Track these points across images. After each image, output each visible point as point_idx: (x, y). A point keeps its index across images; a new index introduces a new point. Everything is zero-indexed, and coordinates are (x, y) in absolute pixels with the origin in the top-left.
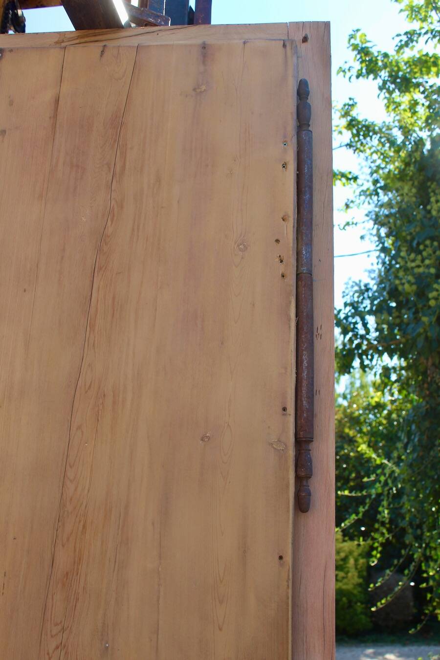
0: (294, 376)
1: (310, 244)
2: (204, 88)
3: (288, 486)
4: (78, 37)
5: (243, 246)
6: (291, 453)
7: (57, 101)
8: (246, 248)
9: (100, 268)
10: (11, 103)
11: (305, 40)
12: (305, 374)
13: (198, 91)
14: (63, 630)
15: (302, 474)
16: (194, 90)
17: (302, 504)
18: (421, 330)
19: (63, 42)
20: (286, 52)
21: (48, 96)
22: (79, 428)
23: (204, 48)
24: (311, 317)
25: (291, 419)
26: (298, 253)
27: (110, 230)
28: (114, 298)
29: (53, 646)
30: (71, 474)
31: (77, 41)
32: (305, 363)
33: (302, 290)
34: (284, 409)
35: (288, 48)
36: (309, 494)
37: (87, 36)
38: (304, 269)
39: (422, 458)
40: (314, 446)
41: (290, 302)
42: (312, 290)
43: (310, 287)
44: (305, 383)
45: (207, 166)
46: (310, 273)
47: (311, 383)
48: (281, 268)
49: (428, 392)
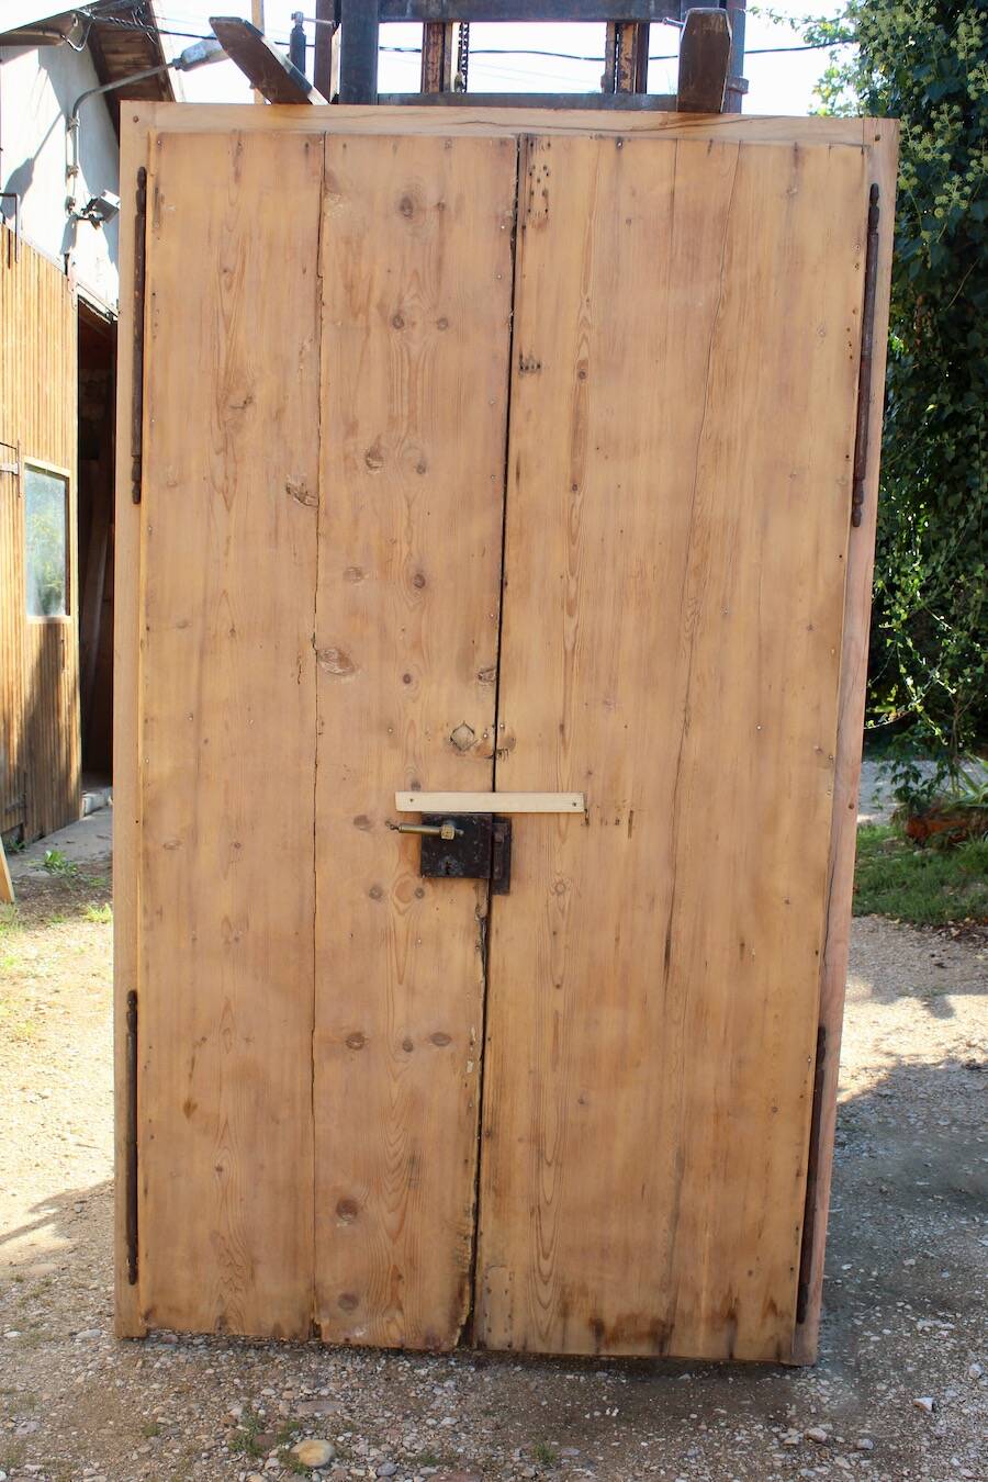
0: (855, 433)
2: (795, 190)
3: (847, 509)
4: (680, 120)
5: (824, 333)
6: (851, 487)
7: (673, 194)
8: (825, 335)
9: (714, 347)
10: (634, 194)
11: (877, 139)
12: (862, 432)
13: (790, 194)
14: (696, 603)
15: (857, 501)
16: (788, 191)
17: (855, 521)
18: (919, 252)
19: (667, 124)
20: (863, 159)
21: (664, 188)
22: (703, 466)
23: (796, 150)
24: (868, 389)
25: (852, 463)
26: (863, 340)
27: (721, 315)
28: (726, 370)
29: (689, 613)
30: (698, 499)
32: (863, 423)
33: (864, 369)
34: (847, 457)
35: (866, 154)
36: (860, 515)
37: (689, 119)
38: (866, 353)
39: (900, 442)
40: (864, 482)
41: (854, 379)
42: (870, 368)
43: (869, 366)
44: (862, 438)
45: (797, 263)
46: (870, 354)
47: (866, 435)
48: (850, 352)
49: (919, 341)
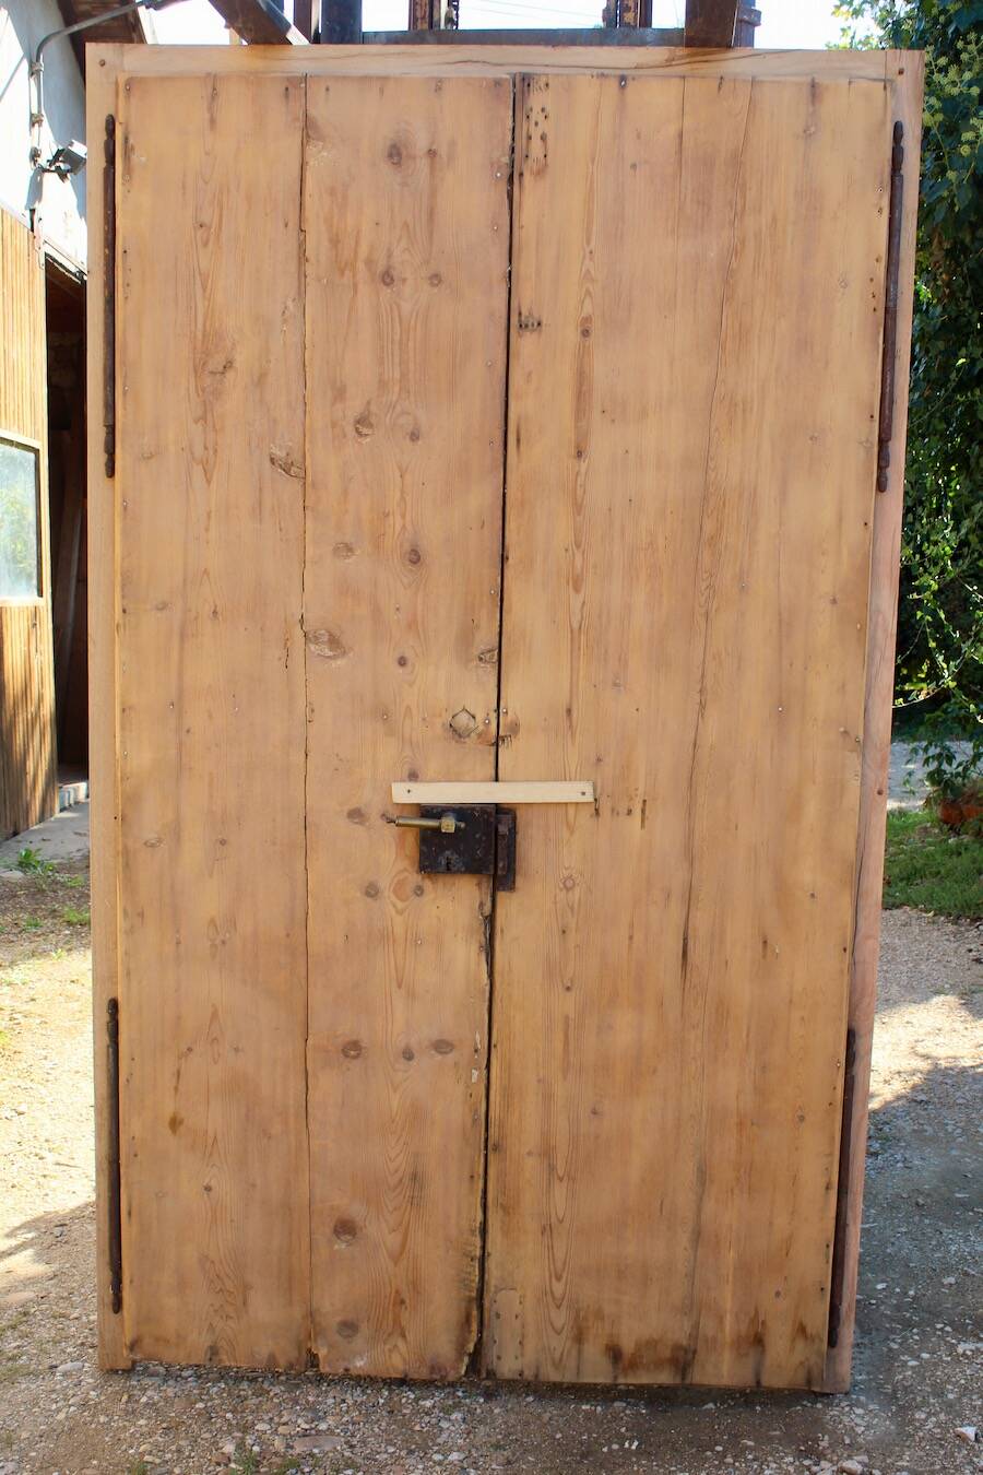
0: (880, 391)
1: (896, 283)
2: (813, 129)
3: (872, 473)
4: (688, 56)
5: (845, 284)
6: (876, 449)
7: (681, 136)
8: (846, 286)
9: (728, 299)
10: (639, 136)
11: (901, 72)
12: (888, 390)
13: (808, 134)
14: (711, 576)
16: (805, 131)
17: (881, 486)
18: (945, 194)
19: (673, 60)
20: (886, 95)
21: (672, 130)
22: (717, 429)
23: (813, 86)
24: (894, 343)
25: (877, 424)
26: (887, 290)
27: (734, 265)
28: (740, 325)
29: (704, 586)
30: (711, 465)
31: (688, 60)
32: (888, 381)
33: (889, 322)
34: (872, 417)
35: (889, 89)
36: (887, 479)
37: (697, 54)
38: (891, 304)
39: (927, 400)
40: (890, 443)
41: (879, 333)
42: (896, 321)
43: (894, 319)
44: (887, 397)
45: (816, 209)
46: (895, 306)
47: (892, 393)
